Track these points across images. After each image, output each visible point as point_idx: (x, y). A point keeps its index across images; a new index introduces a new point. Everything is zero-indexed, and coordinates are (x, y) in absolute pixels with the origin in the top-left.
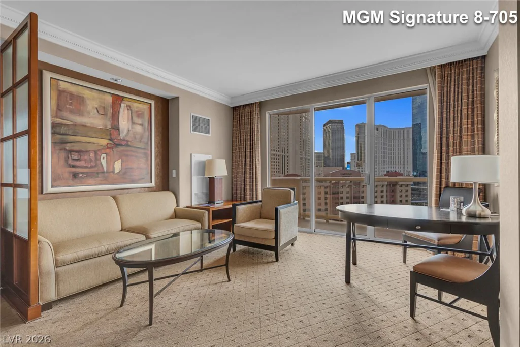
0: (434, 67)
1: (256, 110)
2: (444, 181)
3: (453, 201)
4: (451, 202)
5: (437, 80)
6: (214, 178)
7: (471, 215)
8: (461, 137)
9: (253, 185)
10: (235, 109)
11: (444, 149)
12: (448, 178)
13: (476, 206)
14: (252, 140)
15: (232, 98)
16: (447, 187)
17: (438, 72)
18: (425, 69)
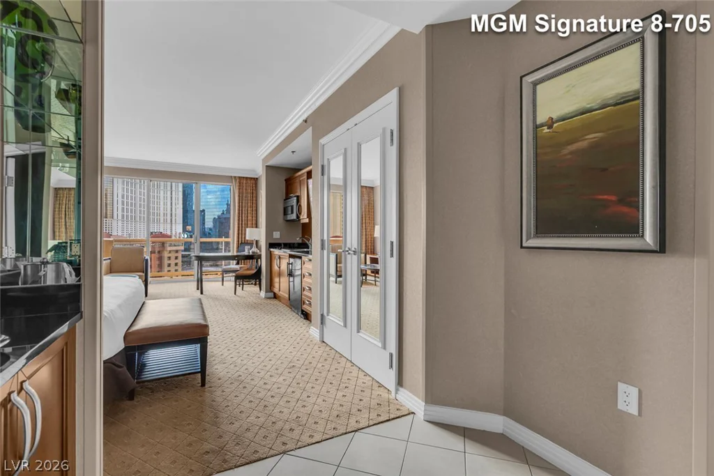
0: (236, 177)
2: (240, 239)
3: (247, 248)
5: (237, 184)
7: (253, 253)
8: (247, 217)
12: (245, 238)
13: (254, 249)
16: (242, 243)
17: (238, 180)
18: (231, 177)
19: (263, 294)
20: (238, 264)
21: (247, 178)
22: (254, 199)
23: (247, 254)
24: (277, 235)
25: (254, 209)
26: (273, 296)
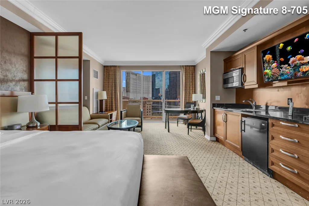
0: (183, 66)
1: (117, 69)
2: (186, 100)
3: (192, 106)
4: (191, 106)
5: (184, 70)
6: (102, 100)
7: (197, 109)
8: (190, 88)
9: (116, 103)
10: (104, 66)
11: (186, 91)
14: (115, 83)
15: (105, 62)
16: (187, 102)
17: (184, 68)
18: (181, 66)
19: (208, 137)
20: (185, 114)
21: (189, 66)
22: (194, 77)
23: (192, 110)
24: (218, 98)
25: (194, 83)
26: (215, 140)
